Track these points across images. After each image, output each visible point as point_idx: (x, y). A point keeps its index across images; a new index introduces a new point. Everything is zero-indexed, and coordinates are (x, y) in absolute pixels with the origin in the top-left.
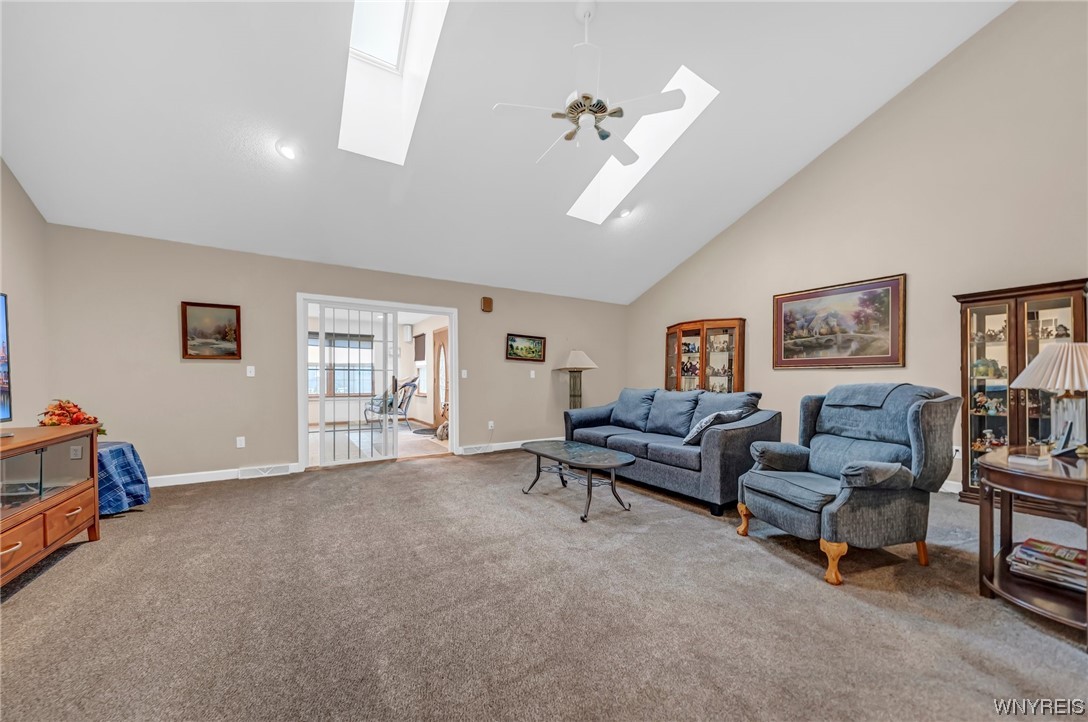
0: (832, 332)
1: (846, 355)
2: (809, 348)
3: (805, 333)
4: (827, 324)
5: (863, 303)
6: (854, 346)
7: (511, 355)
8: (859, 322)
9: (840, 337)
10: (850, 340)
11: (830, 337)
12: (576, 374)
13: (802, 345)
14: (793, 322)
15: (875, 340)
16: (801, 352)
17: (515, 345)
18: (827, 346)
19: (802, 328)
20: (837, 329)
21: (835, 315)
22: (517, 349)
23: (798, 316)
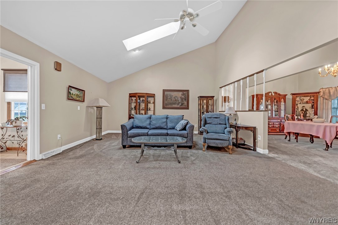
0: (176, 101)
1: (178, 106)
2: (171, 104)
3: (170, 100)
4: (175, 98)
5: (182, 95)
6: (180, 104)
7: (70, 97)
8: (181, 99)
9: (177, 102)
10: (179, 103)
11: (176, 102)
12: (99, 109)
13: (169, 103)
14: (167, 97)
15: (184, 103)
16: (169, 105)
17: (71, 92)
18: (175, 104)
19: (170, 99)
20: (177, 100)
21: (177, 97)
22: (72, 94)
23: (169, 96)
